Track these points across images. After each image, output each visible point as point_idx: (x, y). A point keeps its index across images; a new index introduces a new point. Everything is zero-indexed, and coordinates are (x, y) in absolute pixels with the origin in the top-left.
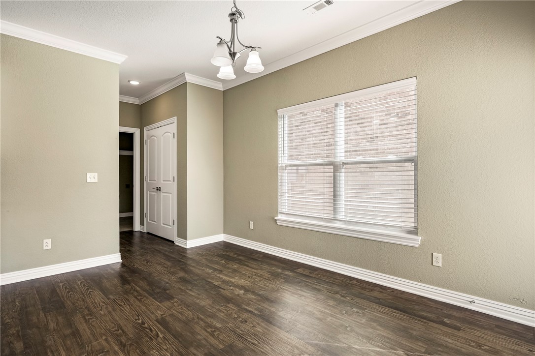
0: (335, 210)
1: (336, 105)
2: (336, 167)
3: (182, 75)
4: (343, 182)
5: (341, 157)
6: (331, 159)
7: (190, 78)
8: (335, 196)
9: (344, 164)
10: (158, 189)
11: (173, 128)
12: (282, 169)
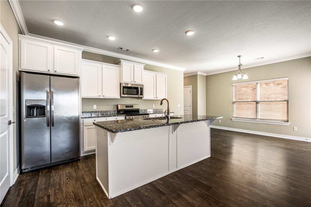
0: (256, 116)
1: (257, 83)
2: (257, 103)
3: (197, 72)
4: (259, 108)
5: (258, 99)
6: (255, 100)
7: (199, 73)
8: (256, 111)
9: (260, 101)
12: (234, 103)
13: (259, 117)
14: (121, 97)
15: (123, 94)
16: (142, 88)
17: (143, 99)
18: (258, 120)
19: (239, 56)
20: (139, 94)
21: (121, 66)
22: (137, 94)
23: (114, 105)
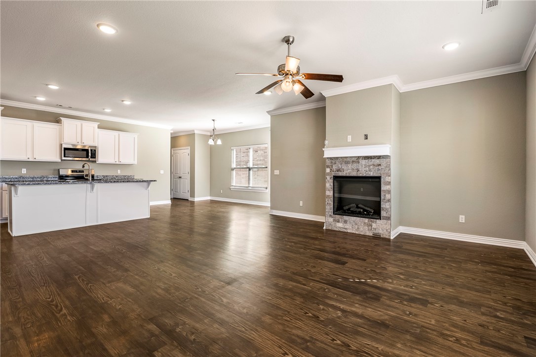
0: (249, 184)
1: (250, 148)
2: (250, 169)
3: (194, 131)
4: (251, 175)
6: (248, 166)
8: (249, 179)
10: (180, 177)
11: (188, 151)
12: (233, 169)
13: (251, 185)
14: (62, 160)
15: (65, 156)
16: (95, 150)
17: (97, 162)
18: (250, 188)
19: (213, 120)
20: (90, 157)
21: (62, 124)
22: (87, 157)
23: (54, 170)
